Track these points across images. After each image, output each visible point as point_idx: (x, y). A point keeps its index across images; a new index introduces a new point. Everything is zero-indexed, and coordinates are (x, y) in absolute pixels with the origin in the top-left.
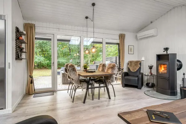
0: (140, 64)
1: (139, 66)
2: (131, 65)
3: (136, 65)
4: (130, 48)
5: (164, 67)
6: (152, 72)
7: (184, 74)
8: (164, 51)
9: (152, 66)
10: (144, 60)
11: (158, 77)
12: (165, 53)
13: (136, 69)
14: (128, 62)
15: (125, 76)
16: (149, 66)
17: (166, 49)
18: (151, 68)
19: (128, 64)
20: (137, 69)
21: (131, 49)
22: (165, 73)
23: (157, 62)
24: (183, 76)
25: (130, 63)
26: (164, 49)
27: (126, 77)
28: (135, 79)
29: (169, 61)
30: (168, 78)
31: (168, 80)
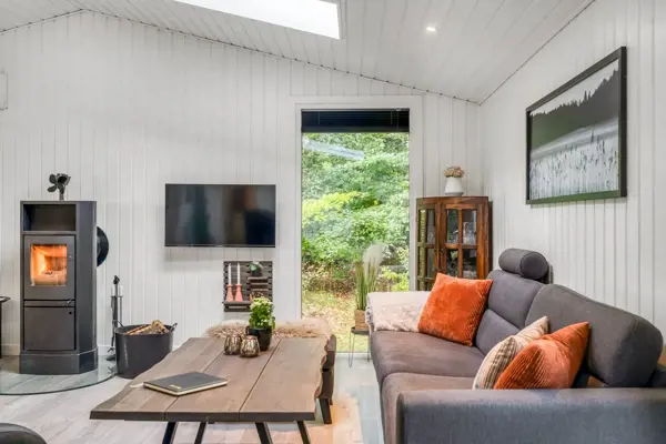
5: (49, 259)
7: (116, 281)
8: (51, 190)
11: (27, 303)
12: (55, 197)
17: (60, 181)
22: (60, 283)
23: (23, 236)
24: (114, 286)
26: (52, 178)
29: (77, 232)
30: (73, 304)
31: (72, 310)
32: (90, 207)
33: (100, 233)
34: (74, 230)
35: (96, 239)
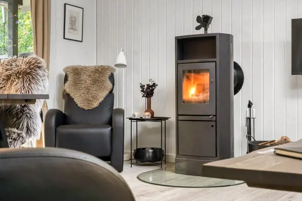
0: (112, 78)
1: (109, 85)
2: (76, 83)
3: (95, 81)
4: (71, 17)
6: (152, 108)
7: (250, 105)
8: (198, 28)
9: (154, 85)
10: (125, 63)
11: (180, 118)
12: (202, 31)
13: (95, 98)
14: (66, 70)
15: (58, 124)
16: (142, 87)
17: (205, 21)
18: (149, 91)
19: (66, 79)
20: (101, 99)
21: (73, 22)
22: (204, 102)
23: (177, 64)
24: (248, 110)
25: (74, 75)
26: (199, 19)
27: (65, 130)
28: (102, 135)
29: (217, 59)
30: (214, 118)
31: (214, 123)
32: (228, 38)
33: (237, 67)
34: (215, 57)
35: (233, 72)
